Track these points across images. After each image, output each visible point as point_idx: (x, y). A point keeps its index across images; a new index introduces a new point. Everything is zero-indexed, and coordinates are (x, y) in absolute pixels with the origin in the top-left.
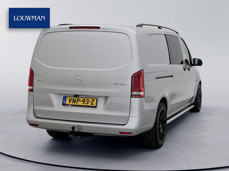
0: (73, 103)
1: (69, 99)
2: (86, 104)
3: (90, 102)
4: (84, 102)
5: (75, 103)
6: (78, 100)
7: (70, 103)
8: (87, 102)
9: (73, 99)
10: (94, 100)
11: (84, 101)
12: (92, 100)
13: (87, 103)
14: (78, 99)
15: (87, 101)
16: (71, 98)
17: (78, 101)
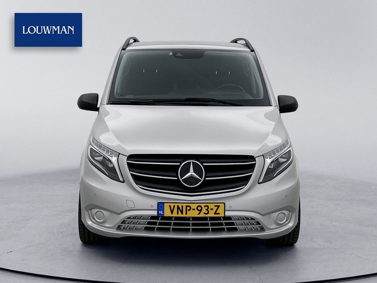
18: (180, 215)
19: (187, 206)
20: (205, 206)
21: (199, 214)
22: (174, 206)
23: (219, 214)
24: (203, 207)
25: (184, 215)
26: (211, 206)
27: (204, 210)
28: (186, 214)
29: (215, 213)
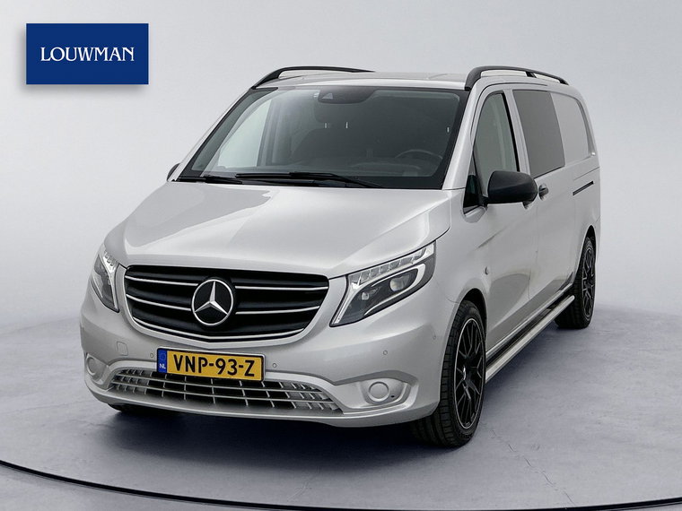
18: (190, 373)
19: (200, 359)
20: (230, 361)
21: (220, 373)
22: (182, 357)
23: (253, 375)
24: (226, 361)
25: (196, 374)
26: (241, 361)
27: (228, 367)
28: (200, 371)
29: (247, 374)
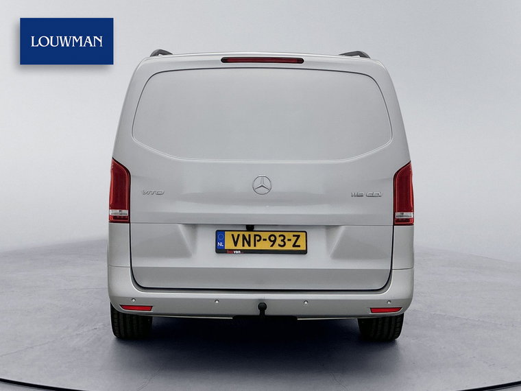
0: (243, 246)
1: (233, 235)
2: (279, 245)
3: (289, 240)
4: (274, 242)
5: (249, 246)
6: (258, 238)
7: (236, 245)
8: (283, 241)
9: (244, 235)
10: (298, 236)
11: (272, 238)
12: (294, 236)
13: (282, 243)
14: (255, 236)
15: (282, 238)
16: (236, 234)
17: (258, 241)
